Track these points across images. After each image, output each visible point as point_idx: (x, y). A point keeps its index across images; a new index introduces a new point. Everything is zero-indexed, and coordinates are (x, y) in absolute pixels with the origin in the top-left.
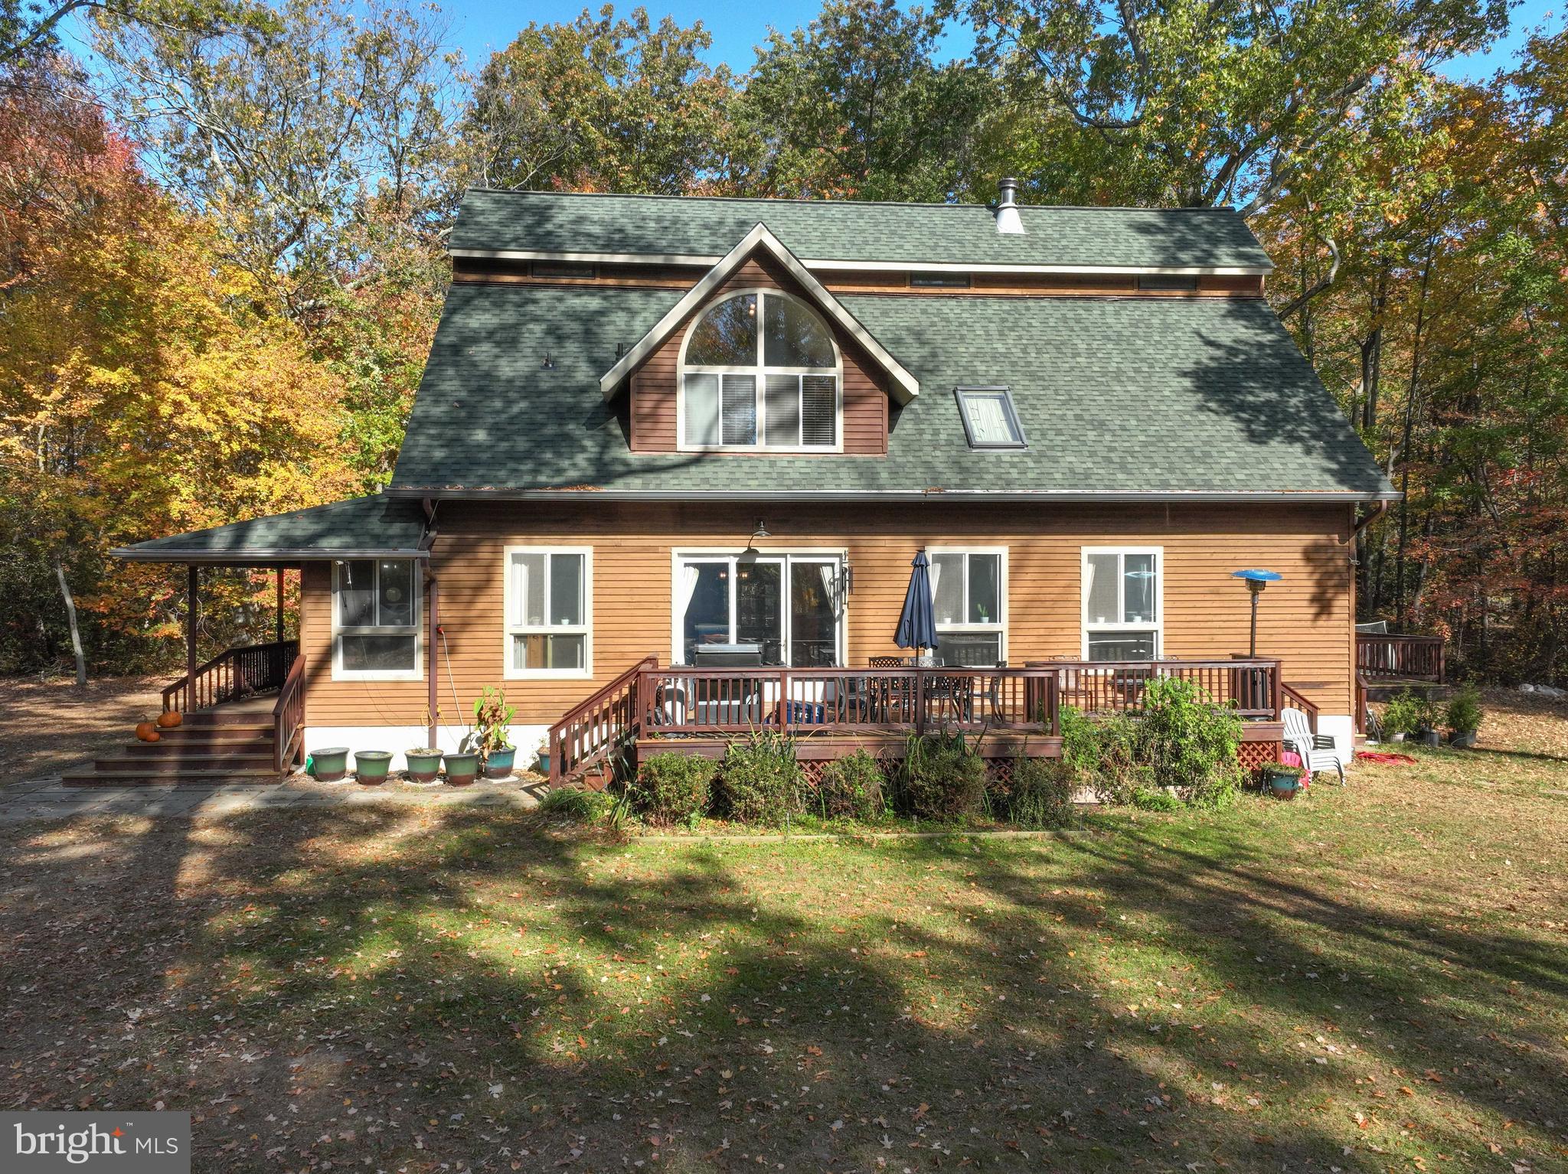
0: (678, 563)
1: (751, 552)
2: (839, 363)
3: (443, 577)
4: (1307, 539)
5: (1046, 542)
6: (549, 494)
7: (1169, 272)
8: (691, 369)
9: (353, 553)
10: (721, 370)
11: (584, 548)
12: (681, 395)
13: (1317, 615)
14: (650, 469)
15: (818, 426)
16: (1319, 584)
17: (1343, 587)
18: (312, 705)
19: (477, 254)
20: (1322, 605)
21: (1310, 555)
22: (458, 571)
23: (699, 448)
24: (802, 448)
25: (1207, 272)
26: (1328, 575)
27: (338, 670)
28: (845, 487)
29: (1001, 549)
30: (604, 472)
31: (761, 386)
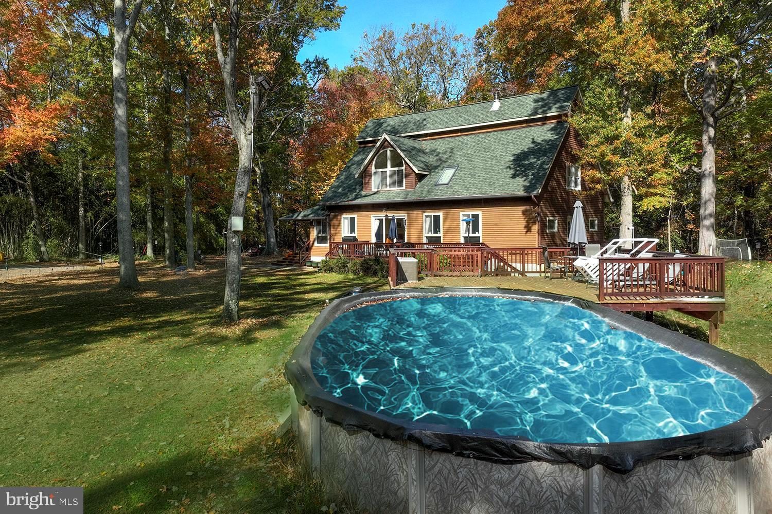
0: (373, 219)
1: (387, 216)
2: (404, 166)
3: (332, 223)
4: (523, 208)
5: (453, 211)
6: (347, 203)
7: (532, 117)
8: (375, 170)
9: (316, 218)
10: (381, 170)
11: (355, 215)
12: (373, 177)
13: (527, 232)
14: (366, 196)
15: (400, 183)
16: (527, 222)
17: (534, 223)
18: (312, 252)
19: (361, 140)
20: (528, 229)
21: (524, 213)
22: (335, 222)
23: (376, 190)
24: (396, 188)
25: (544, 116)
26: (530, 219)
27: (316, 244)
28: (399, 199)
29: (441, 214)
30: (356, 198)
31: (388, 173)
